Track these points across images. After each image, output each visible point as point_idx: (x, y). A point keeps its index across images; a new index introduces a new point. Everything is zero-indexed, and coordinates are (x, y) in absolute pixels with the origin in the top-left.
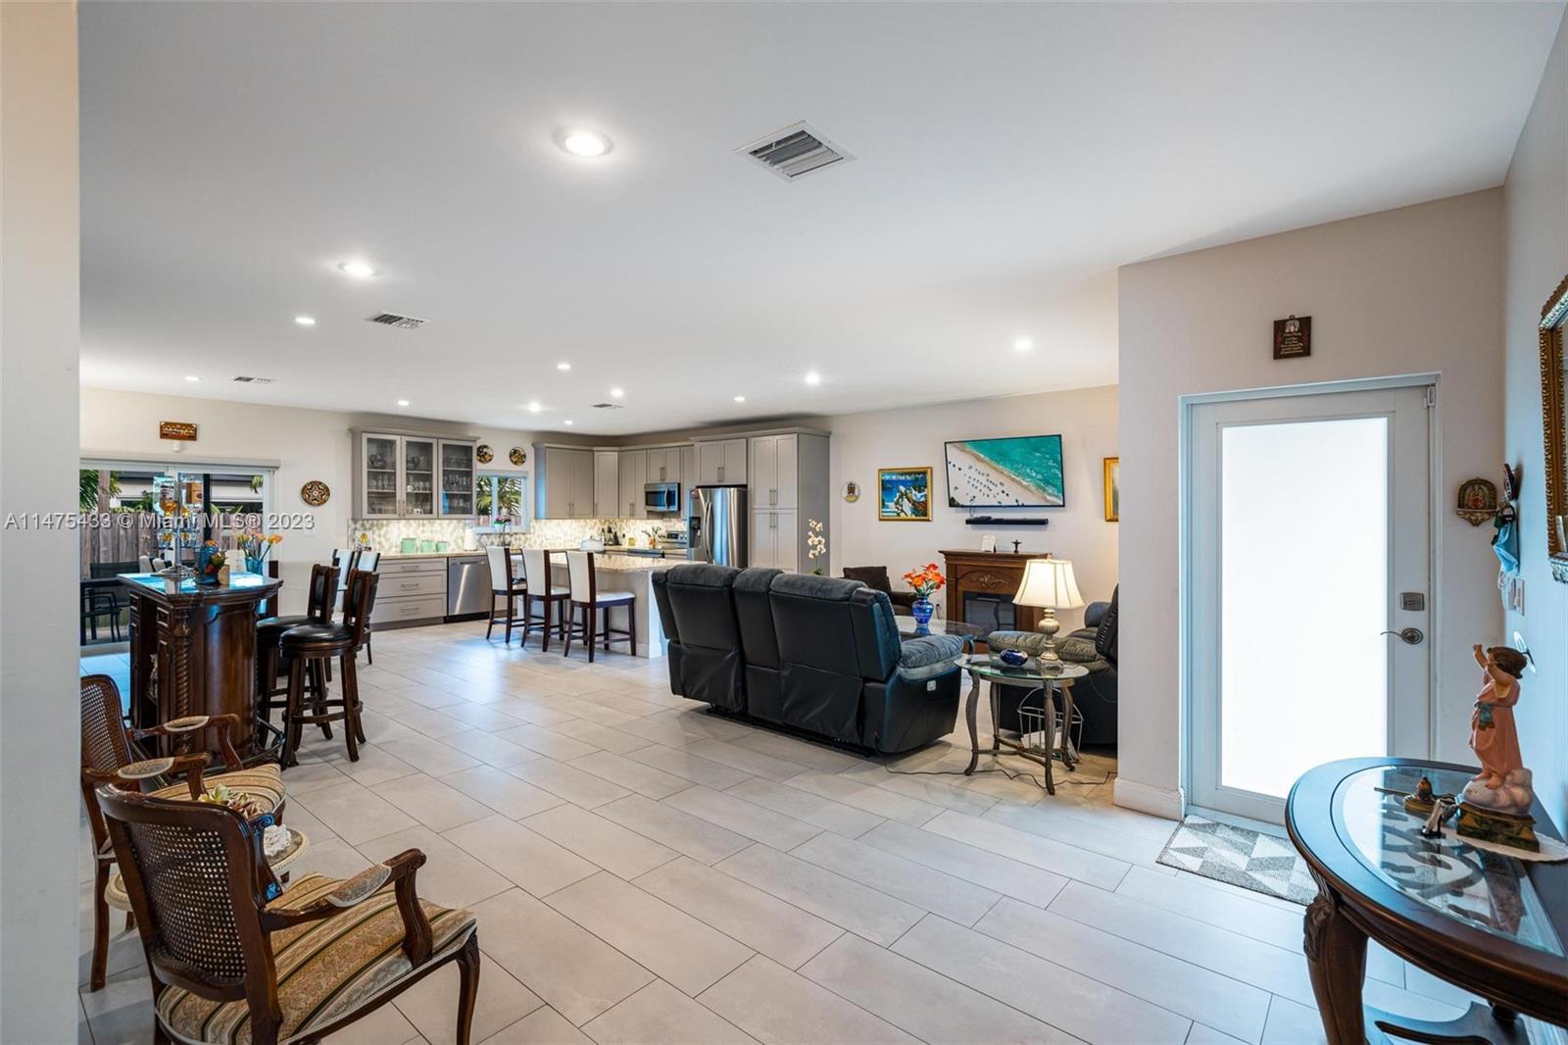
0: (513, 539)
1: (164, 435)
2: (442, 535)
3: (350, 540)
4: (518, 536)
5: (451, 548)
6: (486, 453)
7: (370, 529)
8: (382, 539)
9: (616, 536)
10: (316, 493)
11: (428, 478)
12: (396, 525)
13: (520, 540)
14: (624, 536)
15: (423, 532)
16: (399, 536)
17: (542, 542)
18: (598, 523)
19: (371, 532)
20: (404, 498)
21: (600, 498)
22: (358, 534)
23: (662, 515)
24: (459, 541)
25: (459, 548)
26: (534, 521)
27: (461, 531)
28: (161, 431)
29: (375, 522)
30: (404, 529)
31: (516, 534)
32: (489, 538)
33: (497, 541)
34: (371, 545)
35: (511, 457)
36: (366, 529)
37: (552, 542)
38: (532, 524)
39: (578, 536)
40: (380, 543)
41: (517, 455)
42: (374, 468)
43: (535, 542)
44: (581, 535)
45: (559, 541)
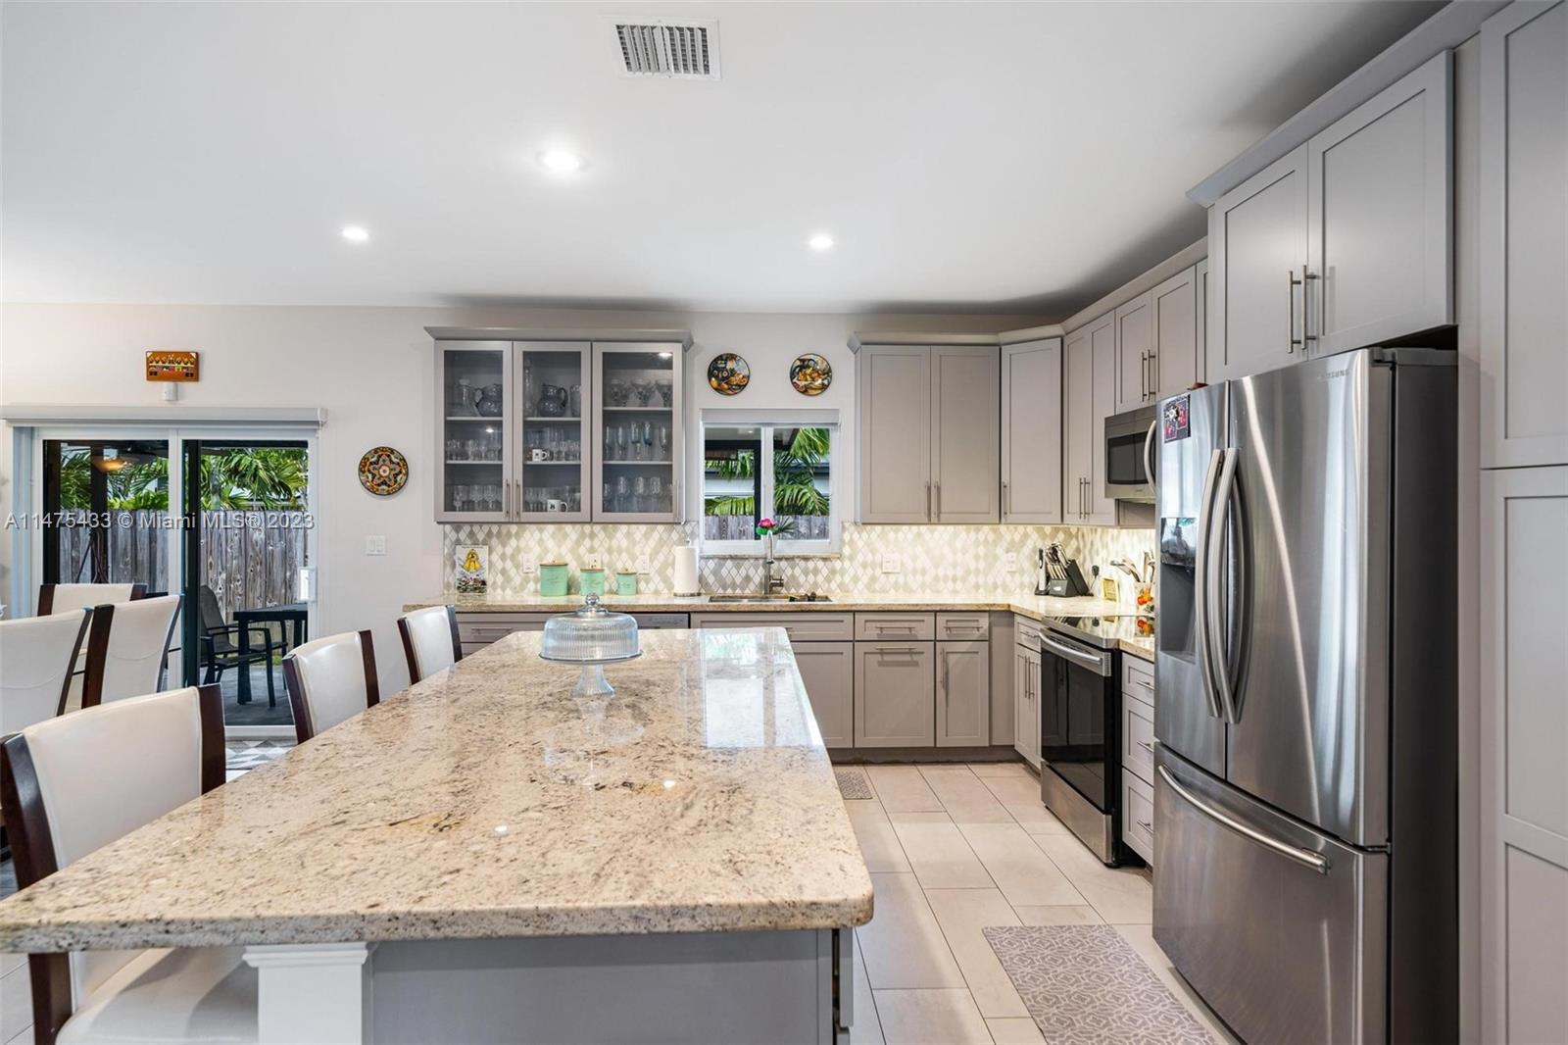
0: (797, 571)
1: (152, 375)
2: (634, 559)
3: (448, 563)
4: (811, 564)
5: (652, 586)
6: (733, 372)
7: (485, 543)
8: (509, 564)
9: (1073, 571)
10: (385, 471)
11: (571, 431)
12: (537, 534)
13: (816, 572)
14: (1096, 570)
15: (592, 550)
16: (540, 558)
17: (873, 579)
19: (486, 548)
20: (519, 477)
21: (1016, 475)
22: (462, 553)
24: (670, 571)
25: (670, 588)
26: (854, 528)
28: (148, 367)
29: (495, 529)
30: (550, 543)
31: (806, 559)
32: (738, 567)
33: (758, 576)
34: (486, 576)
35: (792, 379)
36: (476, 543)
37: (901, 580)
38: (846, 537)
39: (972, 568)
40: (504, 572)
41: (809, 371)
42: (483, 416)
43: (856, 579)
44: (982, 565)
45: (919, 577)
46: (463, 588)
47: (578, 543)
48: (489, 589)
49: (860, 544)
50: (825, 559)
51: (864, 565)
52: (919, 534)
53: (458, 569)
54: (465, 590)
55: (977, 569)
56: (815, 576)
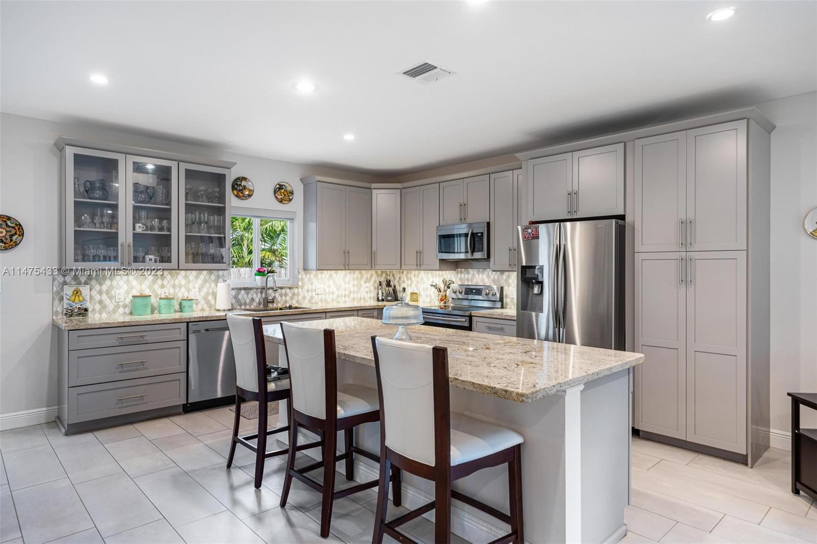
0: (277, 295)
2: (189, 291)
3: (57, 298)
4: (284, 291)
5: (200, 307)
6: (245, 187)
7: (86, 283)
8: (104, 297)
9: (395, 291)
10: (2, 233)
11: (165, 214)
12: (125, 277)
13: (286, 295)
14: (404, 289)
15: (162, 286)
16: (127, 292)
17: (312, 297)
18: (375, 275)
19: (88, 287)
20: (130, 240)
22: (68, 291)
23: (456, 265)
24: (210, 298)
25: (210, 307)
26: (303, 272)
27: (213, 285)
30: (134, 283)
31: (281, 288)
32: (248, 294)
33: (258, 297)
34: (88, 305)
35: (275, 194)
36: (80, 283)
37: (324, 297)
38: (300, 277)
39: (352, 290)
40: (101, 302)
41: (283, 191)
42: (90, 198)
43: (304, 298)
44: (356, 289)
45: (331, 295)
46: (70, 314)
47: (154, 282)
48: (90, 314)
49: (306, 280)
50: (290, 288)
51: (308, 291)
52: (331, 275)
53: (65, 301)
54: (71, 316)
55: (354, 291)
56: (286, 296)
